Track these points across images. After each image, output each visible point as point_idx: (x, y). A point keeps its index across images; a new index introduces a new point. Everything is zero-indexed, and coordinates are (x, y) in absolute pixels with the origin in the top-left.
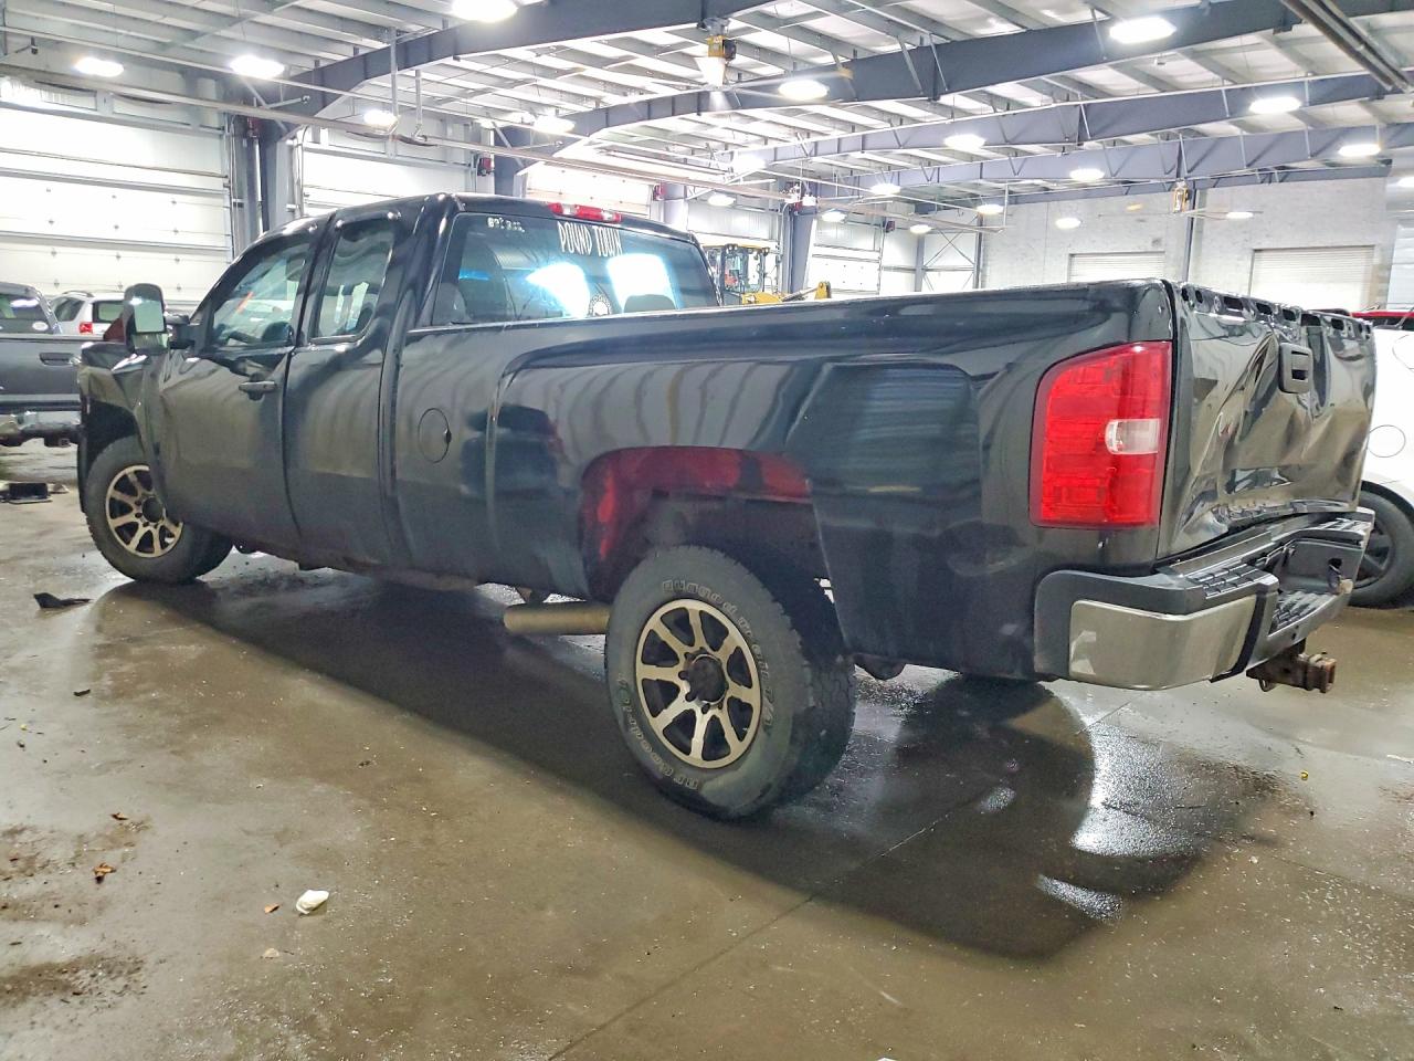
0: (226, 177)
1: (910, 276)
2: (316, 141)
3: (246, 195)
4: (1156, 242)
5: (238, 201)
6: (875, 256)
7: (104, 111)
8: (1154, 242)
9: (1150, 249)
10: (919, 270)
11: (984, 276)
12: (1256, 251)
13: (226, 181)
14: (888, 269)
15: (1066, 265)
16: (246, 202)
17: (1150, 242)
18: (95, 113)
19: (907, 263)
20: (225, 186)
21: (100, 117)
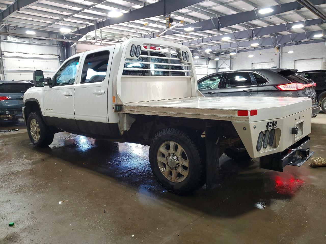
1: (215, 70)
3: (63, 59)
4: (272, 59)
5: (61, 61)
6: (207, 66)
9: (270, 61)
10: (217, 68)
11: (232, 69)
12: (295, 60)
13: (59, 56)
14: (210, 69)
15: (251, 66)
18: (30, 43)
19: (215, 67)
20: (58, 57)
21: (30, 44)
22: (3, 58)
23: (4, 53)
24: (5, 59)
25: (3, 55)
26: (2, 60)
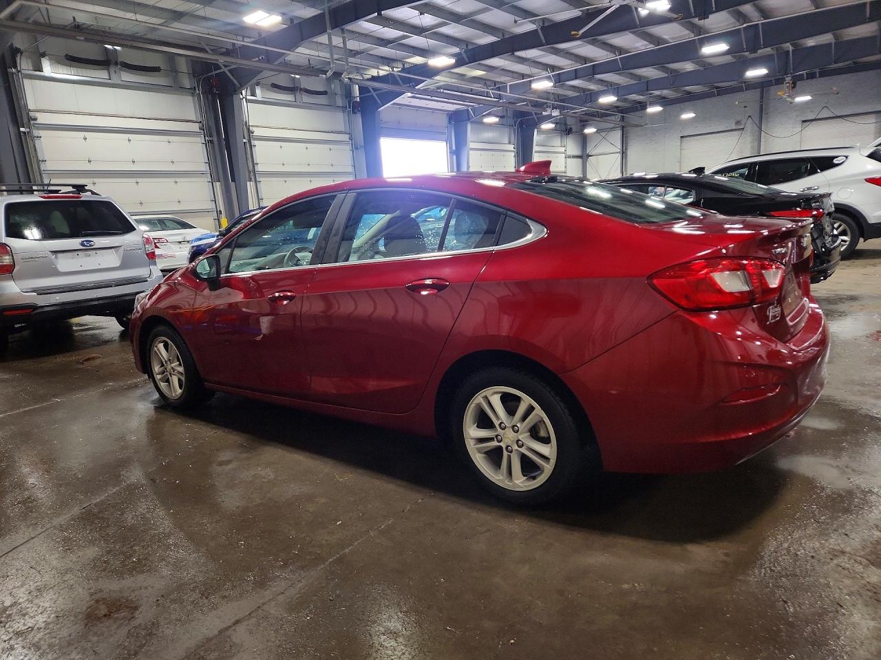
0: (200, 122)
1: (580, 160)
2: (253, 94)
3: (214, 134)
4: (738, 123)
5: (211, 139)
6: (562, 149)
7: (115, 80)
8: (736, 123)
9: (734, 127)
10: (585, 157)
11: (626, 156)
13: (201, 125)
14: (569, 157)
15: (679, 143)
16: (215, 139)
17: (734, 123)
18: (110, 81)
19: (578, 153)
20: (200, 129)
21: (113, 84)
22: (36, 133)
23: (38, 115)
24: (42, 133)
25: (35, 122)
26: (33, 138)
